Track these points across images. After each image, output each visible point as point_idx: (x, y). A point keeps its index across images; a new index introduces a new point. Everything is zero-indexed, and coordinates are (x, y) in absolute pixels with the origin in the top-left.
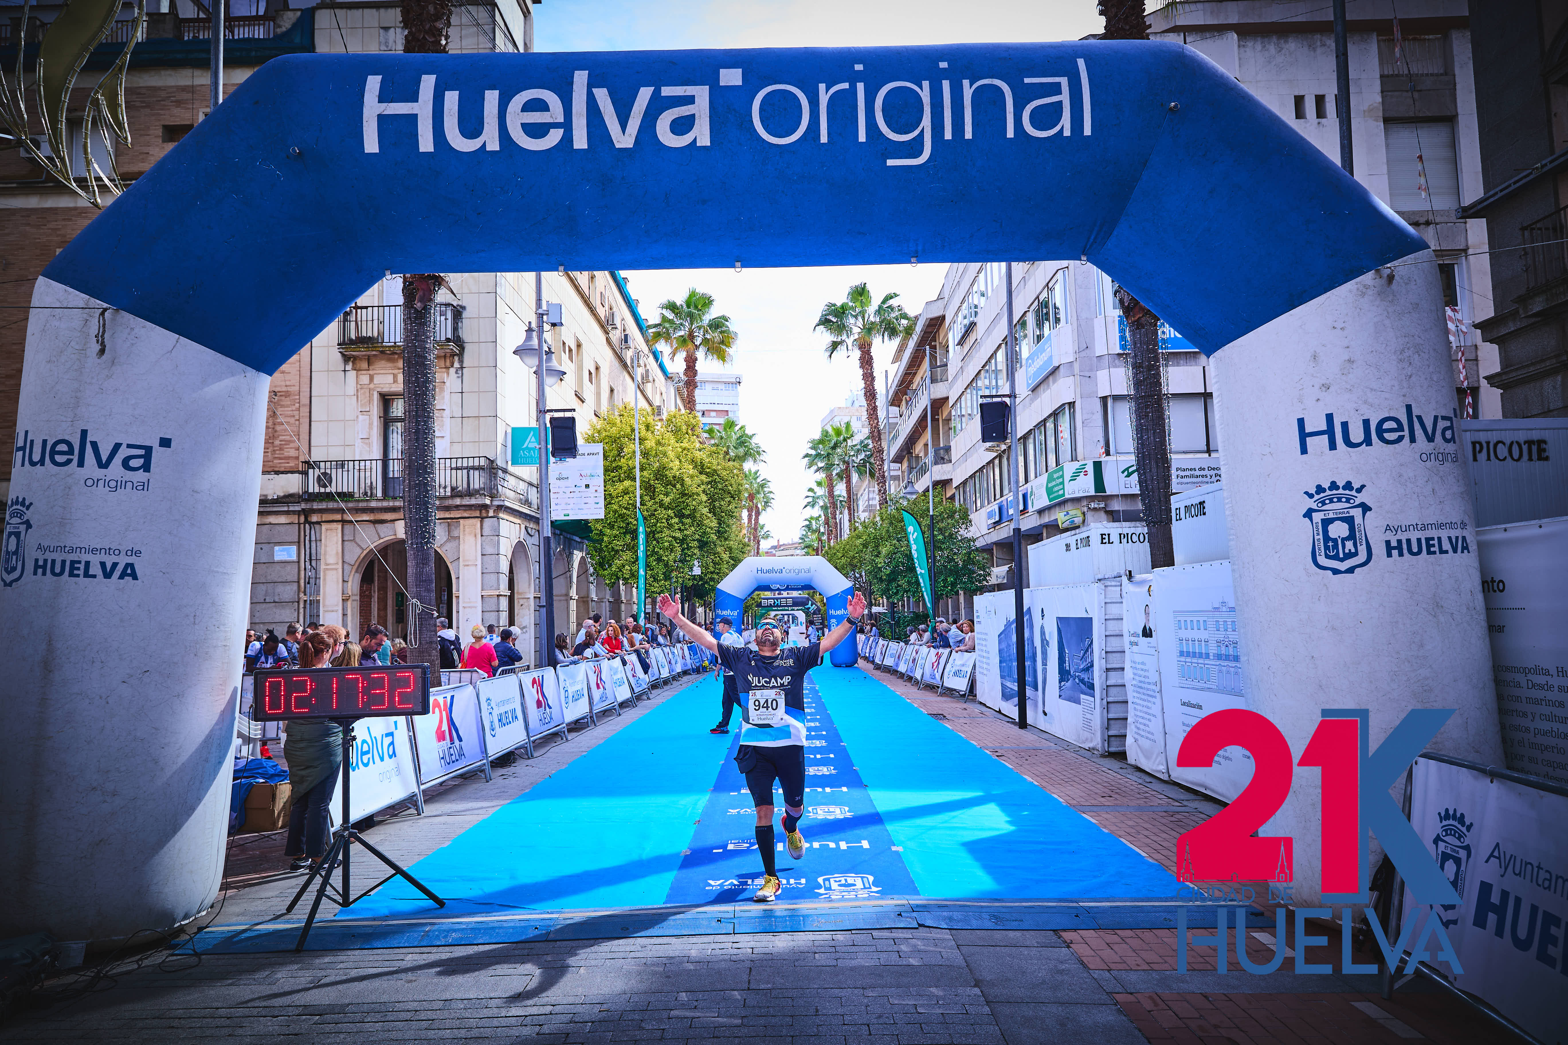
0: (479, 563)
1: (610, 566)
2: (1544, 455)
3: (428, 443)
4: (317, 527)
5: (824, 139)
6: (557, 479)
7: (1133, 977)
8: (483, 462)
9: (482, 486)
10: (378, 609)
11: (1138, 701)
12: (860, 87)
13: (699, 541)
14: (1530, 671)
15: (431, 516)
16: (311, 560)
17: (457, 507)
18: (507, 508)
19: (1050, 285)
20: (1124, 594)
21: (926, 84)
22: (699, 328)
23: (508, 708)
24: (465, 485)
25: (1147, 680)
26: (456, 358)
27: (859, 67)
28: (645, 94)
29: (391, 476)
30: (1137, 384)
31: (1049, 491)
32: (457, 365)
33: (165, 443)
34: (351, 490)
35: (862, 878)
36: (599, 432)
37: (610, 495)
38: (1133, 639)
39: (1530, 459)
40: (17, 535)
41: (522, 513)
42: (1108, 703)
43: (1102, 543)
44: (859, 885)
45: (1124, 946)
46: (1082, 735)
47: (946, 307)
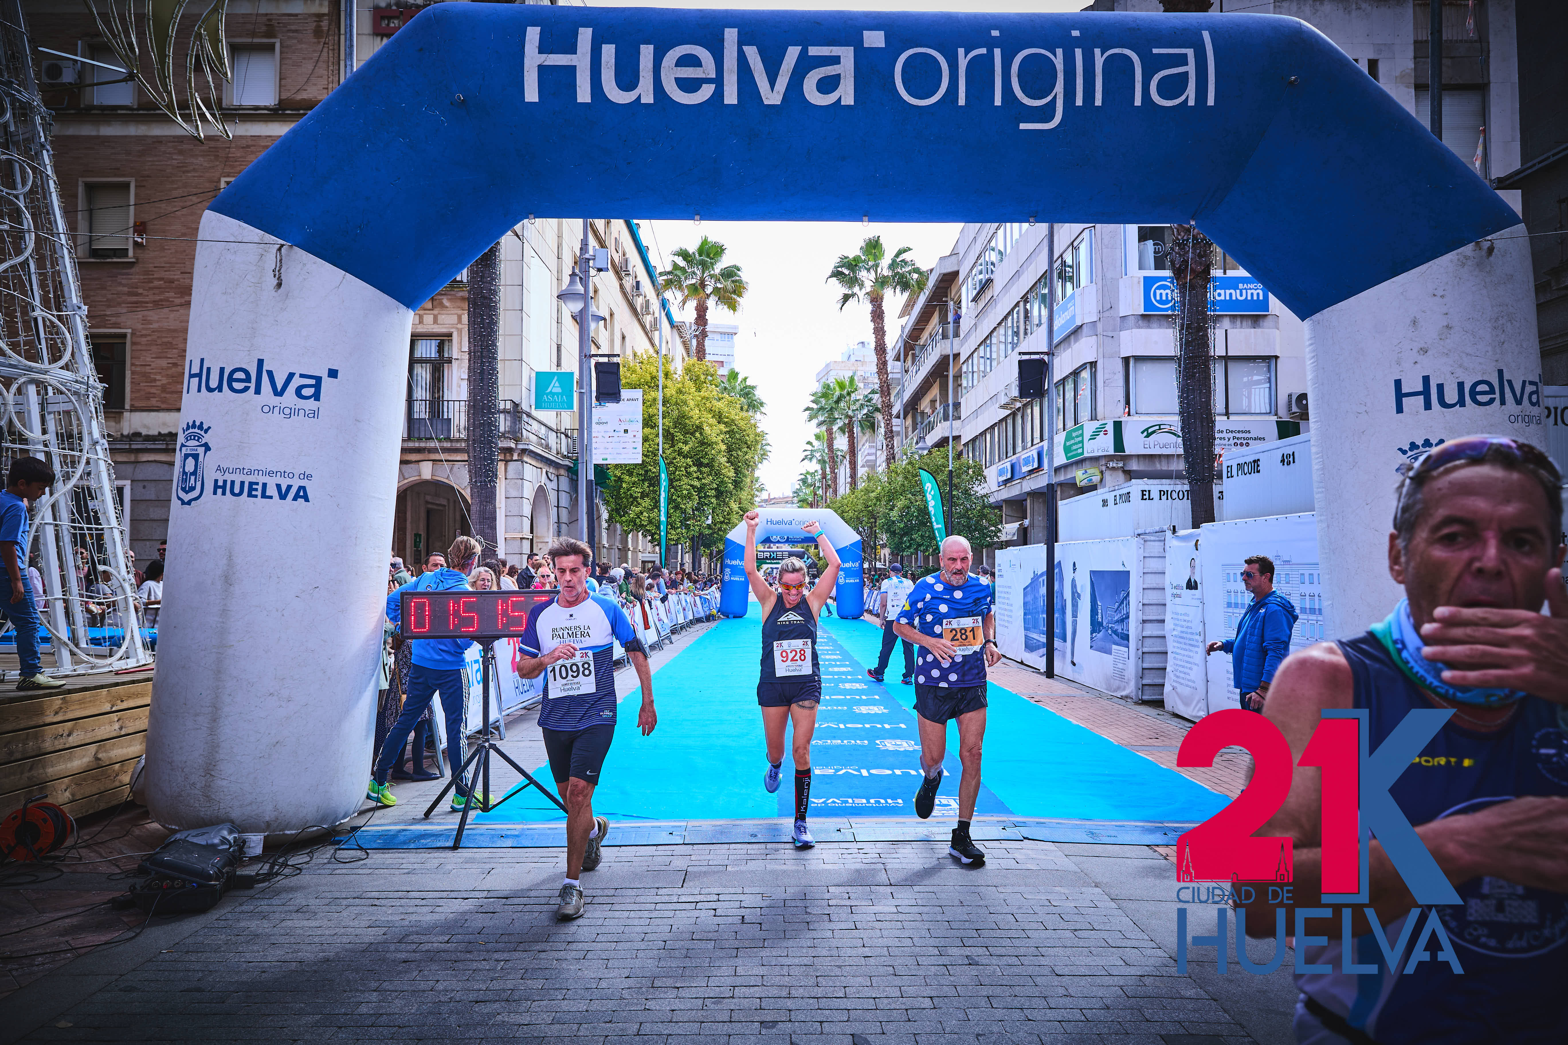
1: (627, 512)
5: (962, 102)
6: (598, 423)
8: (509, 406)
9: (508, 429)
11: (1179, 651)
12: (997, 52)
15: (495, 455)
18: (531, 452)
19: (1075, 244)
20: (1167, 548)
21: (1059, 51)
22: (711, 276)
25: (1190, 630)
27: (995, 33)
28: (793, 53)
29: (416, 416)
30: (1184, 345)
31: (1067, 450)
33: (333, 374)
38: (1175, 591)
40: (196, 457)
41: (544, 457)
42: (1143, 653)
43: (1143, 499)
46: (1117, 683)
47: (960, 263)
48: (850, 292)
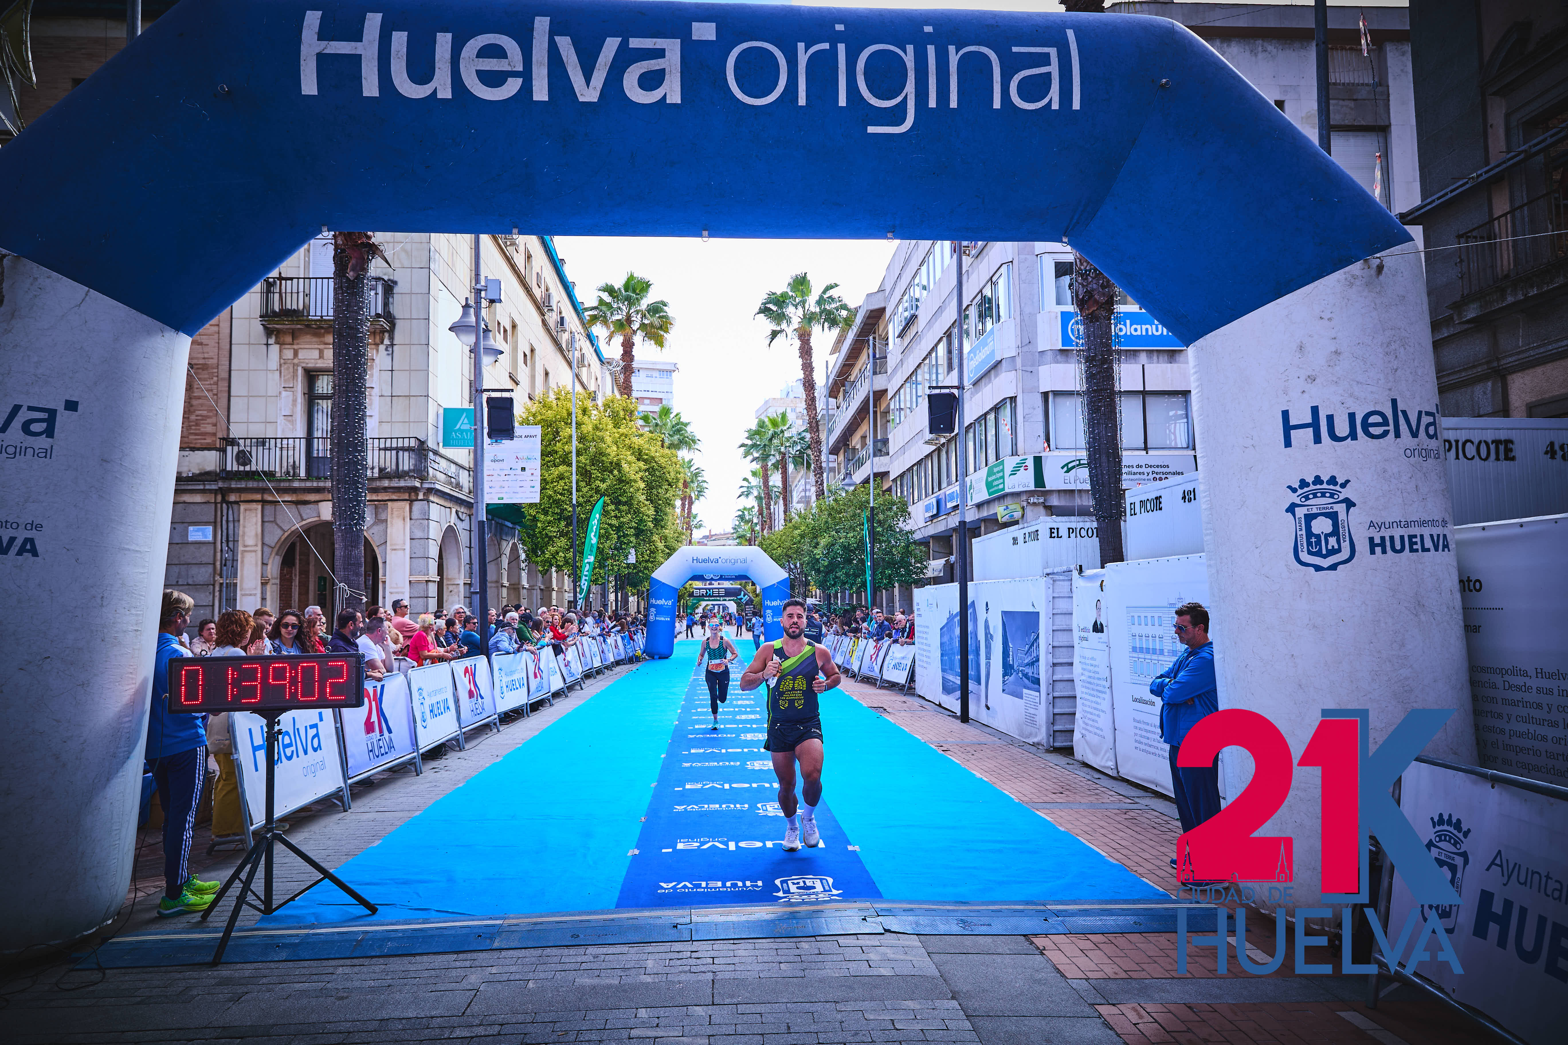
0: (407, 547)
1: (543, 552)
2: (1511, 455)
3: (360, 419)
4: (235, 507)
5: (802, 101)
6: (492, 461)
7: (1112, 986)
8: (413, 443)
9: (412, 467)
10: (299, 594)
11: (1087, 697)
12: (841, 47)
13: (636, 528)
14: (1507, 672)
15: (361, 497)
16: (228, 541)
17: (385, 489)
18: (438, 491)
19: (994, 279)
20: (1074, 589)
22: (637, 312)
23: (440, 698)
24: (394, 467)
25: (1097, 676)
26: (386, 335)
27: (840, 27)
28: (611, 45)
29: (315, 455)
30: (1090, 377)
31: (989, 485)
32: (387, 342)
33: (72, 406)
34: (272, 469)
35: (821, 880)
36: (534, 415)
37: (545, 480)
38: (1083, 634)
39: (1497, 459)
41: (453, 496)
42: (1054, 698)
43: (1051, 537)
44: (819, 888)
45: (1098, 952)
46: (1028, 729)
47: (888, 299)
48: (778, 328)
